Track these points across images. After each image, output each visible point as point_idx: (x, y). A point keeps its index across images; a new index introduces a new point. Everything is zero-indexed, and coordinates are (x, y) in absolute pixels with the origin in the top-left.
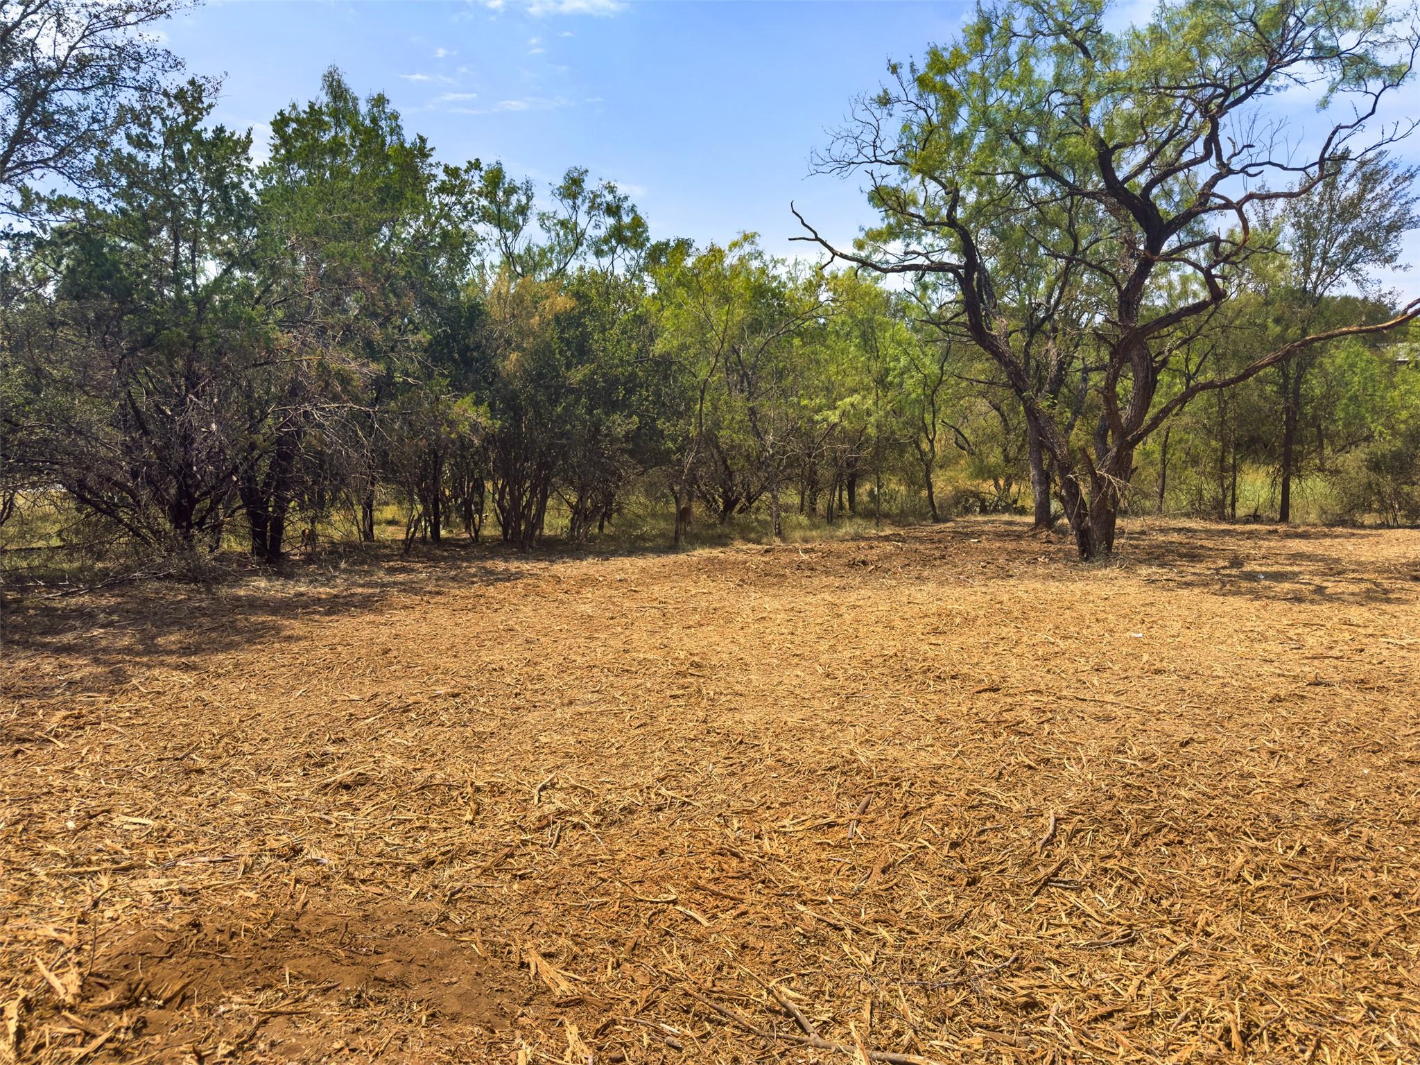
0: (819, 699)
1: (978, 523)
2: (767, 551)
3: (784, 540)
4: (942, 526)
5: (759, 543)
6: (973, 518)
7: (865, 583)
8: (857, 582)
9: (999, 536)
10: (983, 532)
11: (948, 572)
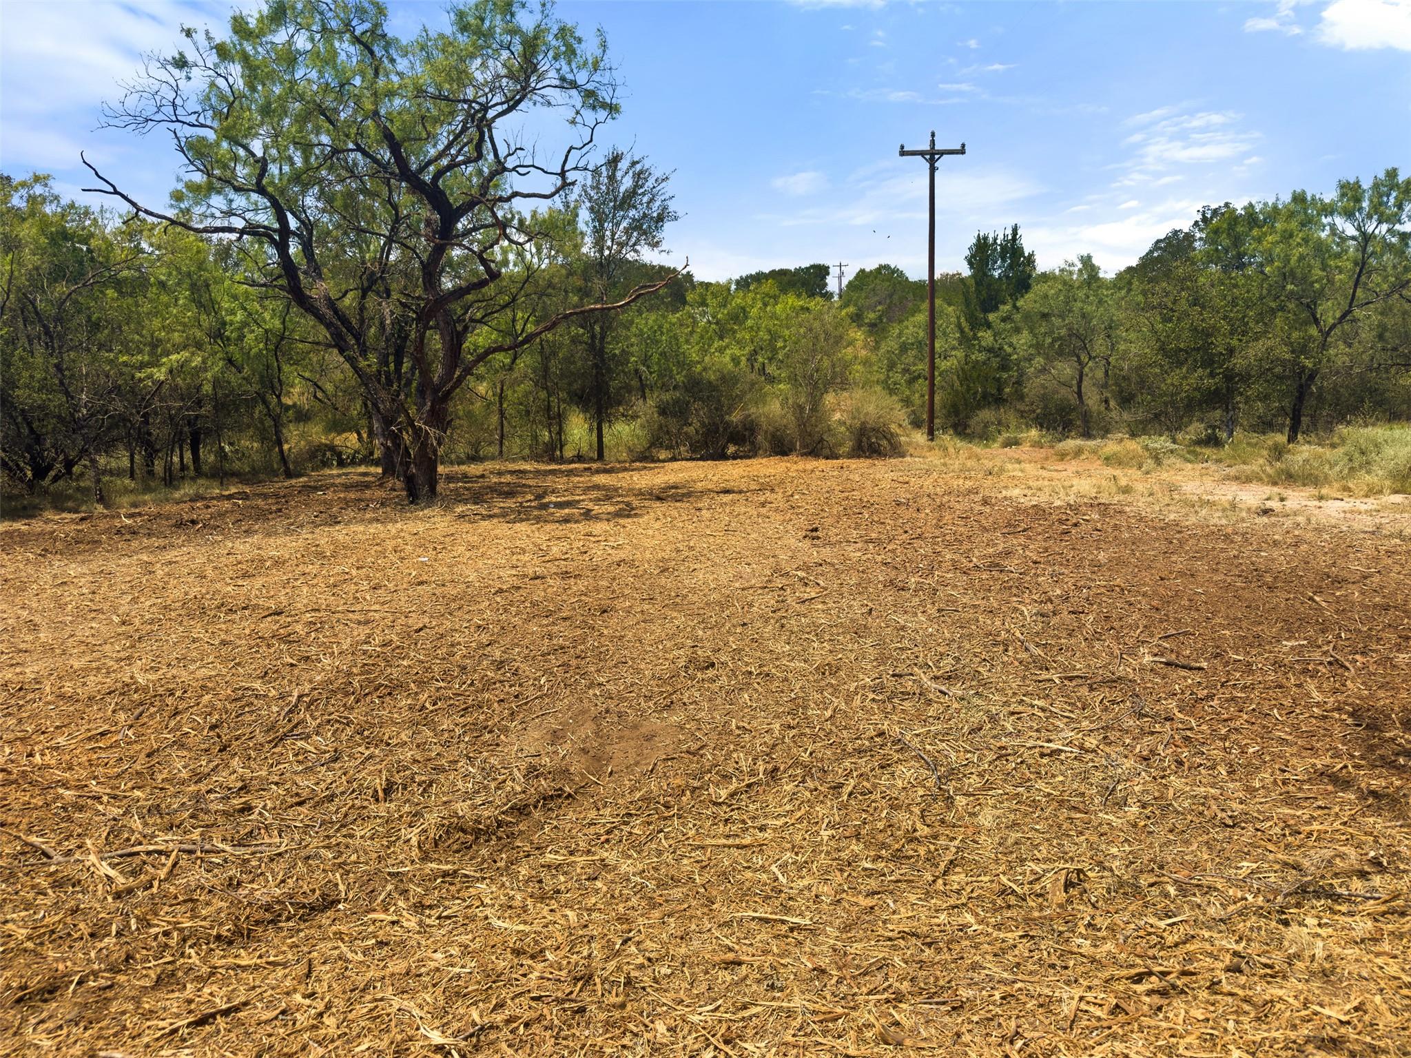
0: (112, 644)
1: (332, 476)
2: (82, 519)
3: (106, 507)
4: (293, 481)
5: (76, 512)
6: (327, 472)
7: (189, 541)
8: (180, 541)
9: (347, 487)
10: (333, 485)
11: (280, 524)
